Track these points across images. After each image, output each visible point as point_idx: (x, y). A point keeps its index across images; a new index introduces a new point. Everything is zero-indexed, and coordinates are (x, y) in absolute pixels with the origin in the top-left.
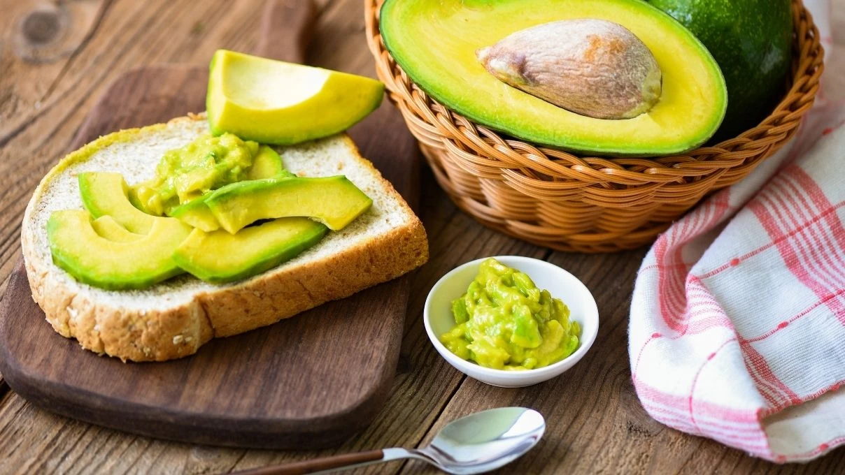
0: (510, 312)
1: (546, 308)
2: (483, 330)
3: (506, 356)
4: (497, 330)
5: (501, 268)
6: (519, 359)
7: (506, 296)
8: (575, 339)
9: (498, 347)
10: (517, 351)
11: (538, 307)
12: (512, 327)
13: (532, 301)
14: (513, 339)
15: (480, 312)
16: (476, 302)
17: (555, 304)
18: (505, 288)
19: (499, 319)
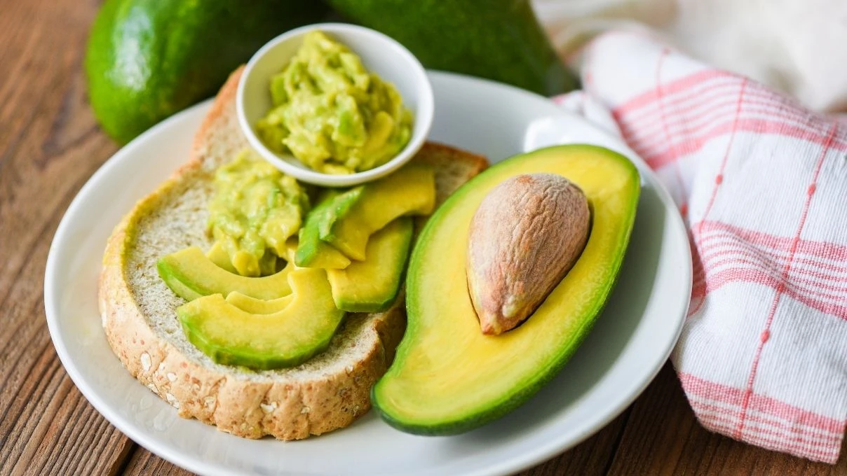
0: (334, 104)
1: (375, 97)
2: (302, 121)
3: (327, 155)
4: (317, 125)
5: (327, 45)
6: (340, 157)
7: (332, 82)
8: (405, 133)
9: (317, 145)
10: (339, 149)
11: (365, 97)
12: (335, 122)
13: (359, 90)
14: (335, 136)
15: (301, 99)
16: (297, 87)
17: (385, 92)
18: (330, 72)
19: (321, 111)
